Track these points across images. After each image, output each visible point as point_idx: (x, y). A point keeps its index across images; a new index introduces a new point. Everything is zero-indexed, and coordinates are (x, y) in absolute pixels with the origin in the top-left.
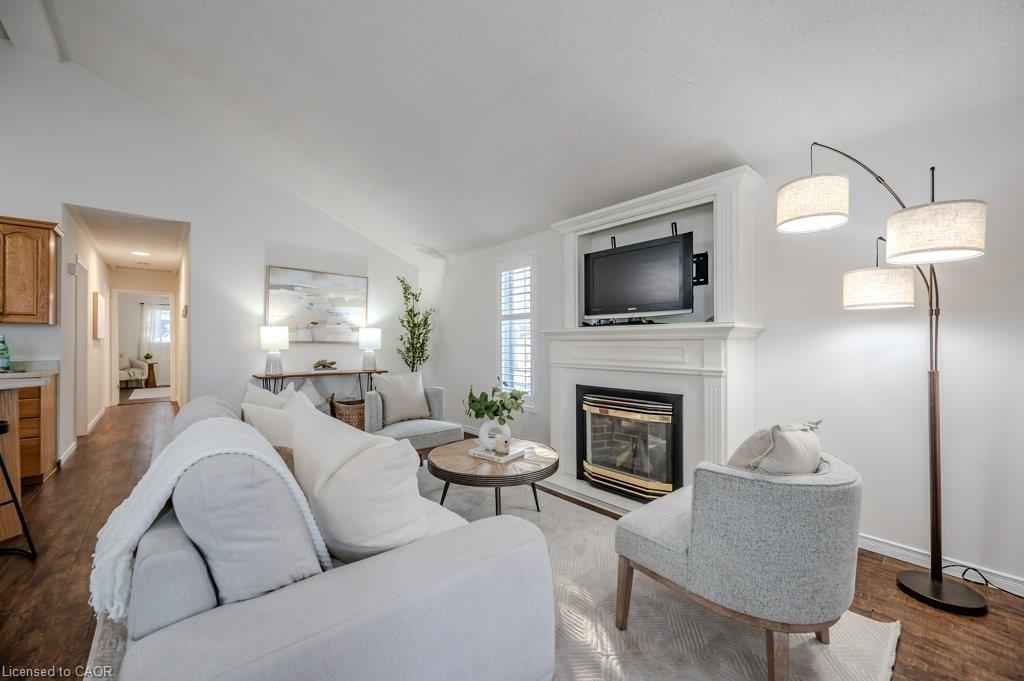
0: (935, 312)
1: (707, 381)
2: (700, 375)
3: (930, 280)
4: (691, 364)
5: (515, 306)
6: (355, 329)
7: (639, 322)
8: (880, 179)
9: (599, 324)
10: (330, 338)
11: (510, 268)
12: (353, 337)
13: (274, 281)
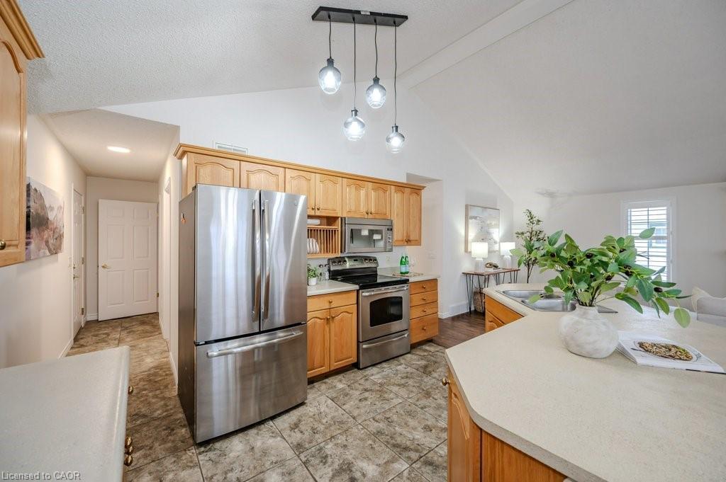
6: (496, 243)
12: (496, 248)
13: (471, 214)
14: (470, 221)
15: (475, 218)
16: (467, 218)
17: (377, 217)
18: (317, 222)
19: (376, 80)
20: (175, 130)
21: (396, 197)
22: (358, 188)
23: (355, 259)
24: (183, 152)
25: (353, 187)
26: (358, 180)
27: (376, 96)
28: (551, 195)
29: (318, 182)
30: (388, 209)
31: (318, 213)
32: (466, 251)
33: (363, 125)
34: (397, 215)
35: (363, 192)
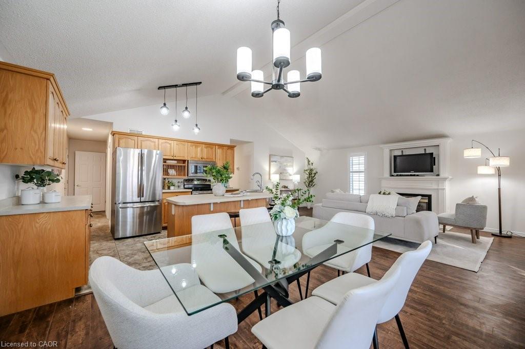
0: (500, 175)
1: (440, 191)
2: (438, 189)
3: (499, 169)
4: (435, 187)
5: (354, 168)
6: (290, 175)
7: (414, 175)
8: (487, 148)
9: (397, 176)
10: (284, 178)
11: (352, 156)
12: (291, 178)
13: (272, 159)
14: (272, 163)
15: (276, 162)
16: (270, 162)
17: (207, 160)
18: (176, 162)
19: (186, 108)
20: (111, 124)
21: (219, 151)
22: (196, 147)
23: (198, 180)
24: (114, 134)
25: (194, 147)
26: (196, 144)
27: (186, 114)
28: (319, 149)
29: (175, 144)
30: (214, 156)
31: (175, 158)
32: (269, 179)
33: (179, 126)
34: (219, 159)
35: (199, 149)
